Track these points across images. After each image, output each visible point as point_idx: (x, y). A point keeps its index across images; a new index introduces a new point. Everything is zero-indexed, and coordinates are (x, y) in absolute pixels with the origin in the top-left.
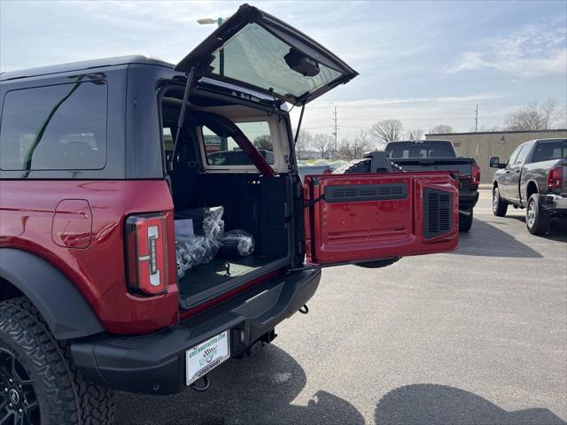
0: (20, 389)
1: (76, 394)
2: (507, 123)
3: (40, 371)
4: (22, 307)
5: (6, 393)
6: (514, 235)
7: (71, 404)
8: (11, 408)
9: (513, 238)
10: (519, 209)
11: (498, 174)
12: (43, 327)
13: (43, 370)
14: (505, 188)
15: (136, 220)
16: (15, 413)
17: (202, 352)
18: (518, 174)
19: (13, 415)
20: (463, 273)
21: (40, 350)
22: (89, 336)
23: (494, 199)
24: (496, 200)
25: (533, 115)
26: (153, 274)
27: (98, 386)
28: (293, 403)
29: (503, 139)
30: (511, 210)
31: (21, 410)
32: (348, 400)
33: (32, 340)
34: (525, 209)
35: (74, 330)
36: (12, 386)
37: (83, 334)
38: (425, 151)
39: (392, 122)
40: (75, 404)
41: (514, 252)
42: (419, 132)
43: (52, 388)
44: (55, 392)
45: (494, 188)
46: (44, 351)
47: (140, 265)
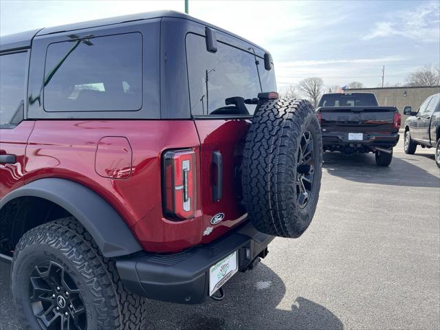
0: (67, 296)
1: (118, 303)
2: (407, 80)
3: (88, 283)
4: (70, 228)
5: (53, 298)
6: (426, 170)
7: (115, 311)
8: (57, 311)
9: (426, 172)
10: (426, 148)
11: (410, 120)
12: (89, 244)
13: (91, 282)
14: (416, 131)
15: (173, 155)
16: (62, 316)
17: (220, 268)
18: (428, 121)
19: (60, 317)
20: (392, 199)
21: (88, 265)
22: (130, 255)
23: (405, 140)
24: (407, 141)
25: (428, 74)
26: (185, 201)
27: (134, 295)
28: (278, 307)
29: (405, 93)
30: (419, 149)
31: (67, 313)
32: (323, 305)
33: (81, 256)
34: (435, 149)
35: (120, 249)
36: (60, 292)
37: (126, 252)
38: (353, 102)
39: (315, 79)
40: (118, 312)
41: (430, 182)
42: (336, 88)
43: (100, 297)
44: (101, 301)
45: (406, 131)
46: (92, 266)
47: (176, 193)
